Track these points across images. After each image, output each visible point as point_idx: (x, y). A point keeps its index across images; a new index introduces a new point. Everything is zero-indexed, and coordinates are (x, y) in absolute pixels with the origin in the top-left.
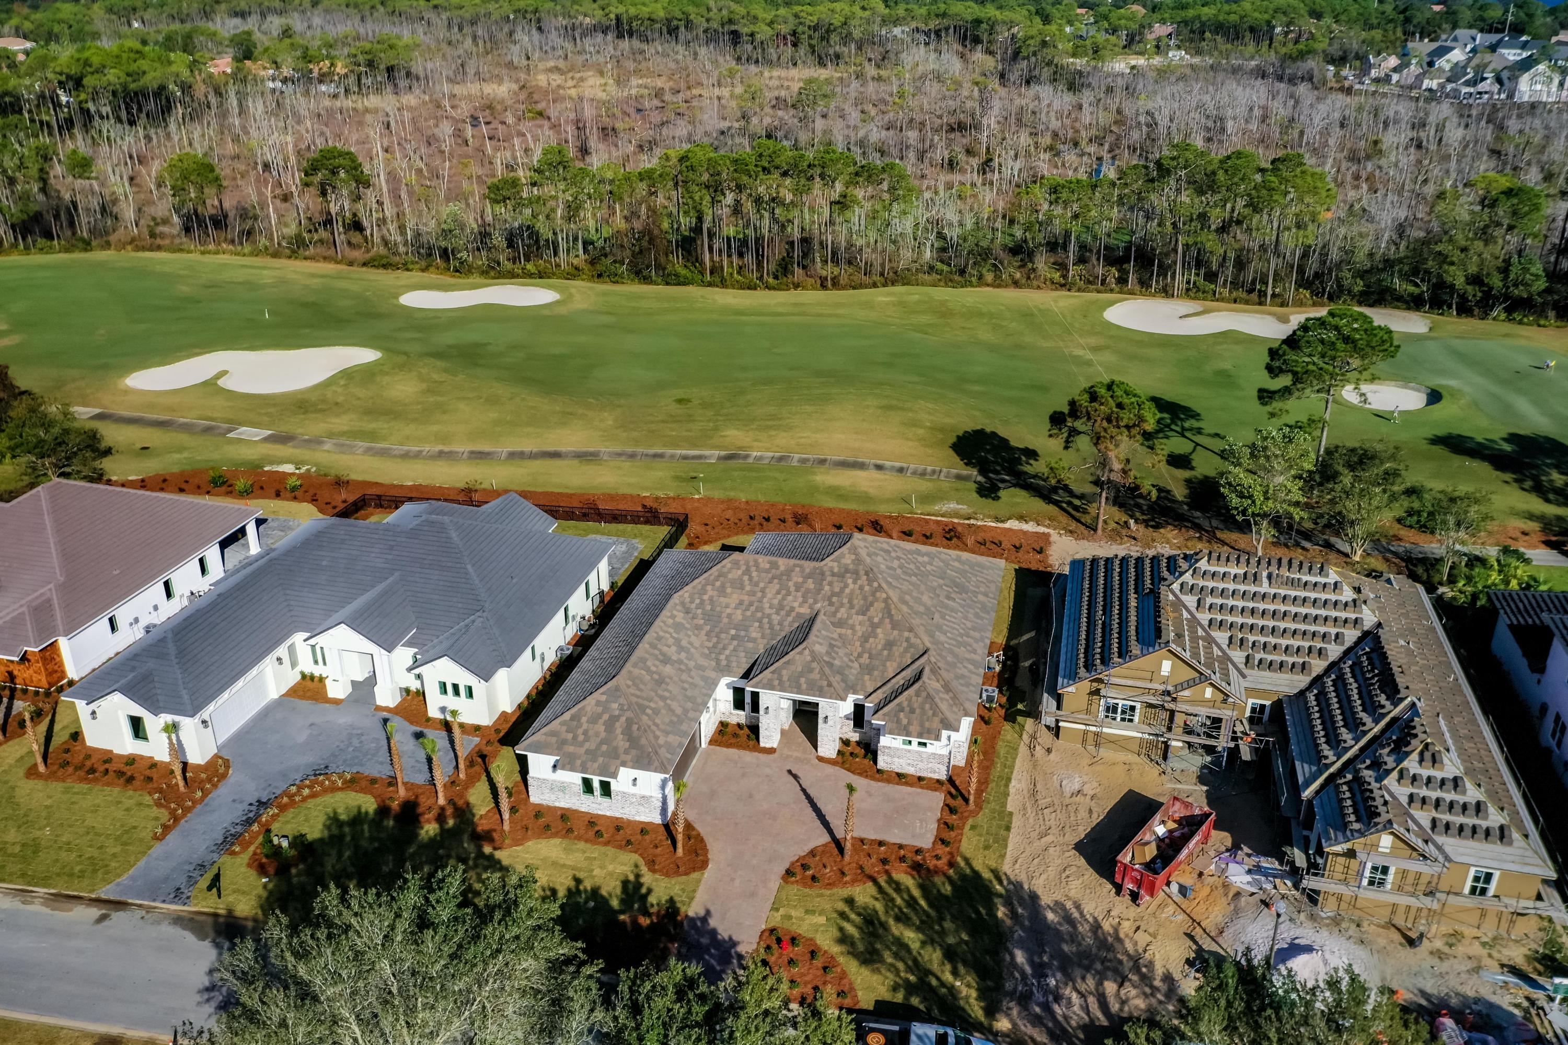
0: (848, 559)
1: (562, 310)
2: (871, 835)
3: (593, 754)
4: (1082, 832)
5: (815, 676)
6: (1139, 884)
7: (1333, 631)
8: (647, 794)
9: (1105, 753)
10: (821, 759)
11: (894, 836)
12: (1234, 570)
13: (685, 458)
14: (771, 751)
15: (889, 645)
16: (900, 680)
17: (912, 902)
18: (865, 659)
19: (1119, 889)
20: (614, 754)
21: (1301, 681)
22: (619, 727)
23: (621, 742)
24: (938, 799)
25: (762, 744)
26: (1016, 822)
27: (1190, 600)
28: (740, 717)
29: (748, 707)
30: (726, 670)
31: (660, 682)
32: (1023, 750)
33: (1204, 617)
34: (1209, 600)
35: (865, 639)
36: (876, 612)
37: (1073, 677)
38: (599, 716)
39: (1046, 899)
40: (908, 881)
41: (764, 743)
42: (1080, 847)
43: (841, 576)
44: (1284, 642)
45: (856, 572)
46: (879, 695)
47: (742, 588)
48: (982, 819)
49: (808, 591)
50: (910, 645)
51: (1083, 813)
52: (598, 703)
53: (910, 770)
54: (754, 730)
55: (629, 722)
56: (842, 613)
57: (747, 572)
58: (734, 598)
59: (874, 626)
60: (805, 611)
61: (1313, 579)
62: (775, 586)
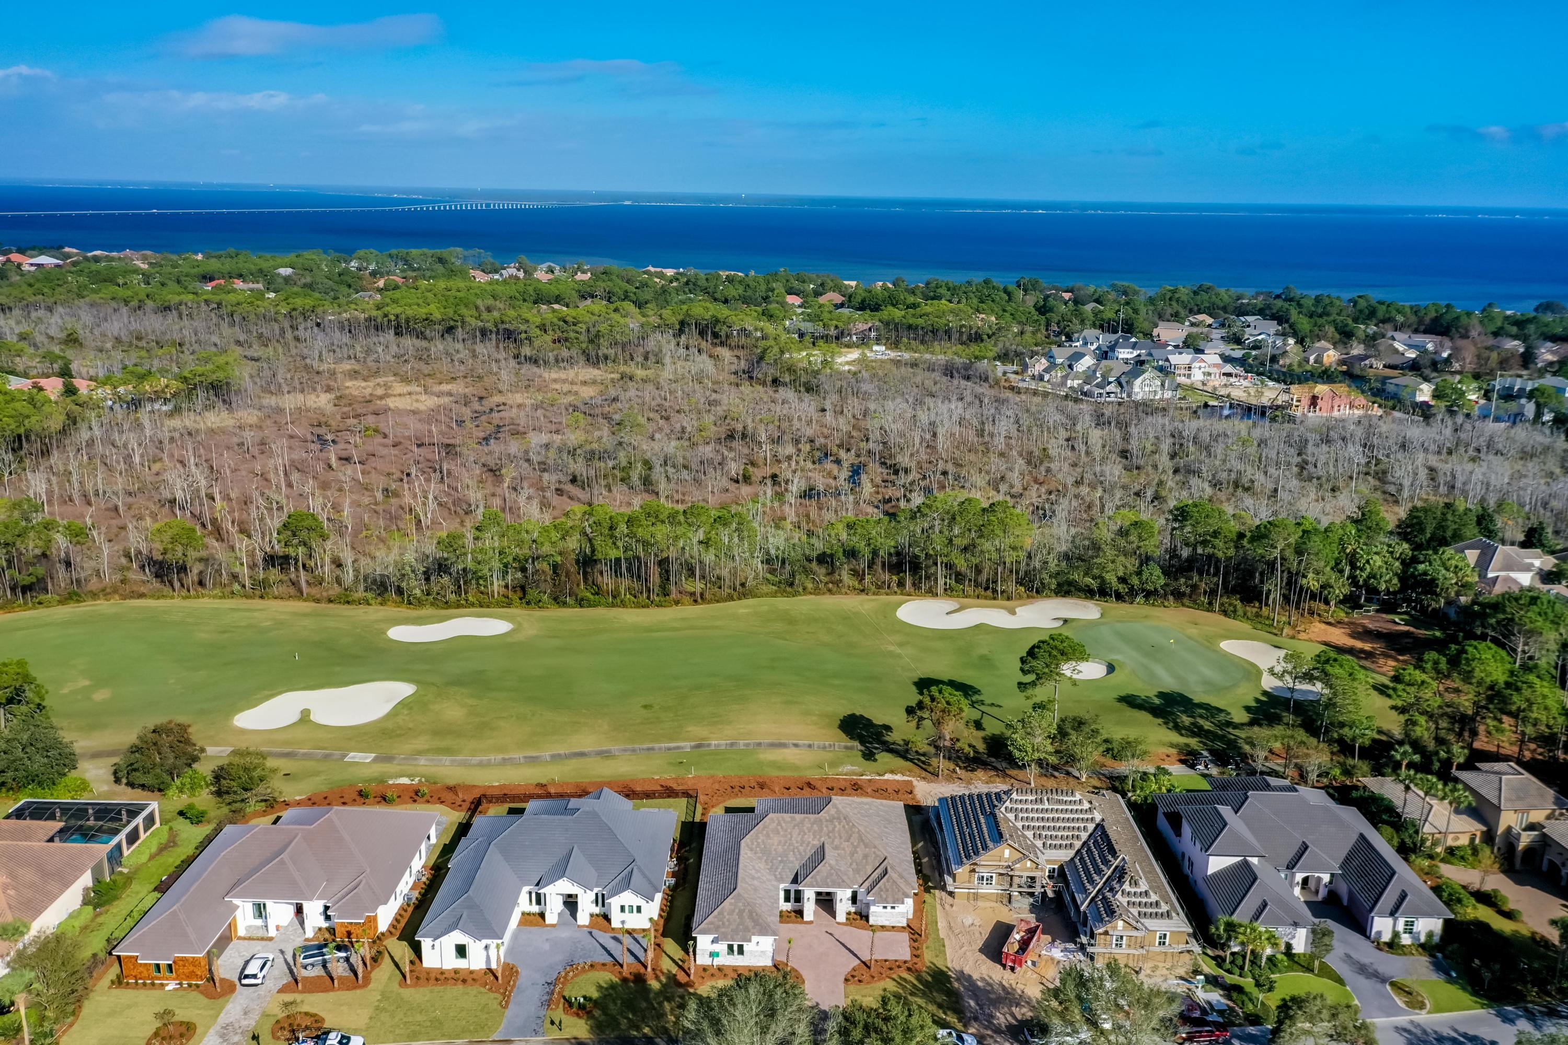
0: (833, 811)
1: (520, 637)
2: (879, 957)
3: (736, 931)
4: (980, 944)
5: (834, 877)
6: (1014, 962)
7: (1082, 825)
8: (765, 950)
9: (980, 903)
10: (839, 923)
11: (892, 957)
12: (1030, 798)
13: (669, 749)
14: (811, 922)
15: (866, 856)
16: (875, 875)
18: (854, 866)
19: (1004, 966)
20: (747, 929)
21: (1071, 853)
22: (746, 914)
23: (750, 924)
24: (905, 936)
25: (804, 918)
26: (947, 943)
27: (1011, 816)
28: (788, 906)
29: (792, 900)
30: (781, 880)
31: (755, 890)
32: (938, 907)
33: (1019, 825)
34: (1021, 815)
35: (852, 855)
36: (854, 839)
37: (961, 863)
38: (733, 911)
39: (975, 977)
40: (906, 975)
41: (806, 918)
42: (981, 950)
43: (831, 821)
44: (1060, 834)
45: (839, 818)
46: (867, 884)
47: (778, 833)
48: (930, 942)
49: (815, 832)
50: (877, 856)
51: (977, 935)
52: (731, 904)
53: (886, 923)
54: (800, 913)
55: (751, 912)
56: (837, 842)
57: (779, 824)
58: (776, 840)
59: (856, 847)
60: (817, 843)
61: (1069, 799)
62: (796, 831)
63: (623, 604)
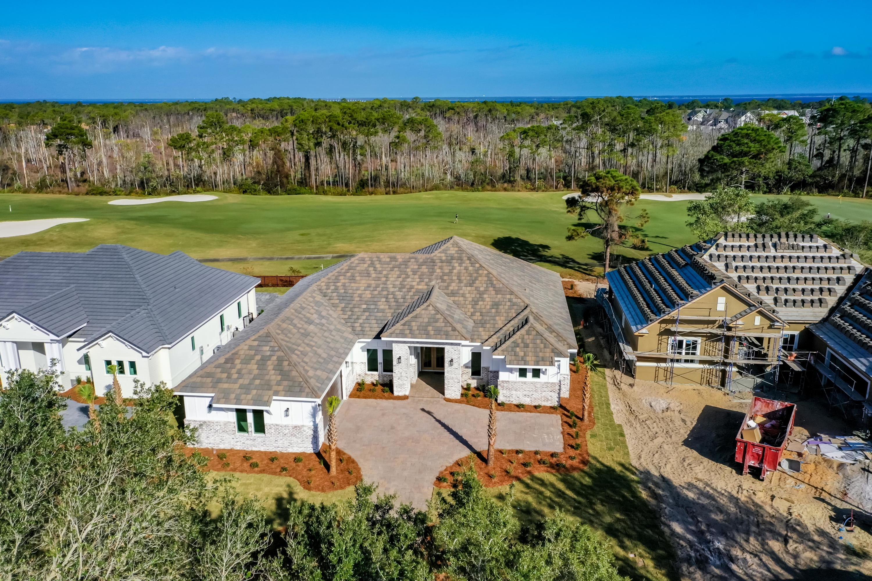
0: (453, 251)
1: (220, 203)
2: (507, 447)
3: (246, 389)
4: (684, 433)
5: (440, 324)
6: (761, 459)
7: (835, 276)
8: (299, 423)
9: (677, 385)
10: (448, 400)
11: (529, 446)
12: (745, 243)
14: (405, 398)
15: (496, 305)
16: (510, 327)
17: (560, 494)
18: (478, 315)
20: (267, 386)
21: (822, 312)
22: (270, 365)
23: (273, 377)
24: (557, 419)
25: (396, 393)
26: (627, 431)
27: (720, 265)
29: (380, 367)
30: (362, 334)
31: (306, 335)
32: (611, 387)
33: (734, 275)
34: (734, 264)
35: (475, 303)
36: (481, 284)
37: (647, 320)
38: (252, 358)
39: (677, 481)
40: (550, 477)
41: (397, 392)
42: (686, 443)
43: (450, 260)
44: (800, 287)
45: (460, 259)
46: (495, 340)
47: (368, 275)
48: (597, 428)
49: (423, 274)
50: (514, 304)
51: (678, 423)
52: (251, 348)
53: (526, 401)
54: (389, 386)
55: (280, 360)
56: (454, 286)
57: (372, 264)
58: (363, 283)
59: (481, 294)
60: (422, 287)
61: (807, 244)
62: (396, 272)
63: (325, 193)
